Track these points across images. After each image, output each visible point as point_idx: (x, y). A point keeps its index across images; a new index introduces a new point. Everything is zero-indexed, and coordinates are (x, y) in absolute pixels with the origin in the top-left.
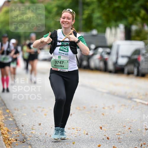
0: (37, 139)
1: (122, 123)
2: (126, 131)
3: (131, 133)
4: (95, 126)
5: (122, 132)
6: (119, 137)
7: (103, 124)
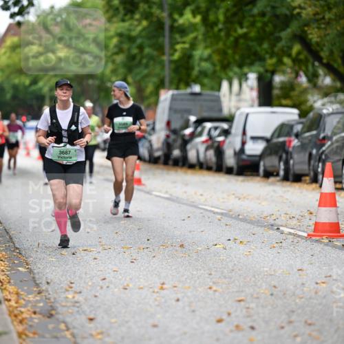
0: (78, 311)
1: (254, 276)
2: (263, 293)
3: (273, 297)
4: (198, 282)
5: (255, 296)
6: (247, 306)
7: (214, 280)
